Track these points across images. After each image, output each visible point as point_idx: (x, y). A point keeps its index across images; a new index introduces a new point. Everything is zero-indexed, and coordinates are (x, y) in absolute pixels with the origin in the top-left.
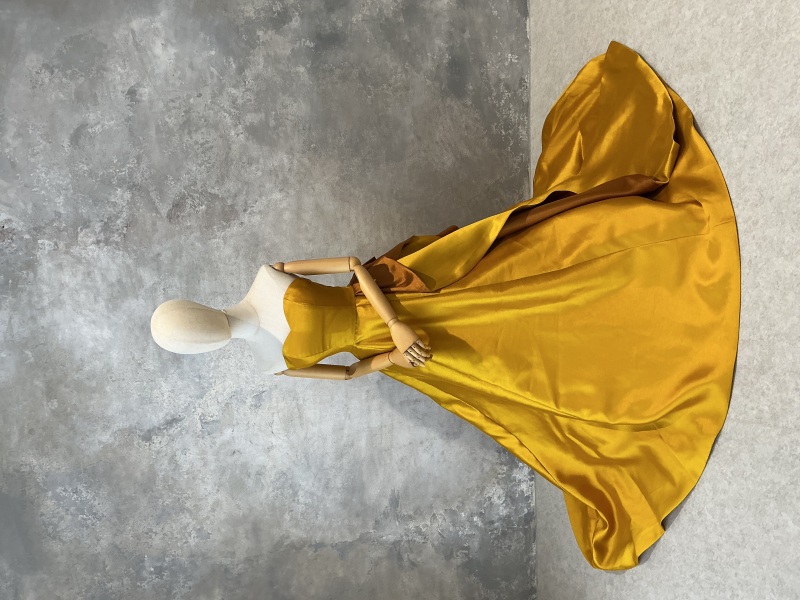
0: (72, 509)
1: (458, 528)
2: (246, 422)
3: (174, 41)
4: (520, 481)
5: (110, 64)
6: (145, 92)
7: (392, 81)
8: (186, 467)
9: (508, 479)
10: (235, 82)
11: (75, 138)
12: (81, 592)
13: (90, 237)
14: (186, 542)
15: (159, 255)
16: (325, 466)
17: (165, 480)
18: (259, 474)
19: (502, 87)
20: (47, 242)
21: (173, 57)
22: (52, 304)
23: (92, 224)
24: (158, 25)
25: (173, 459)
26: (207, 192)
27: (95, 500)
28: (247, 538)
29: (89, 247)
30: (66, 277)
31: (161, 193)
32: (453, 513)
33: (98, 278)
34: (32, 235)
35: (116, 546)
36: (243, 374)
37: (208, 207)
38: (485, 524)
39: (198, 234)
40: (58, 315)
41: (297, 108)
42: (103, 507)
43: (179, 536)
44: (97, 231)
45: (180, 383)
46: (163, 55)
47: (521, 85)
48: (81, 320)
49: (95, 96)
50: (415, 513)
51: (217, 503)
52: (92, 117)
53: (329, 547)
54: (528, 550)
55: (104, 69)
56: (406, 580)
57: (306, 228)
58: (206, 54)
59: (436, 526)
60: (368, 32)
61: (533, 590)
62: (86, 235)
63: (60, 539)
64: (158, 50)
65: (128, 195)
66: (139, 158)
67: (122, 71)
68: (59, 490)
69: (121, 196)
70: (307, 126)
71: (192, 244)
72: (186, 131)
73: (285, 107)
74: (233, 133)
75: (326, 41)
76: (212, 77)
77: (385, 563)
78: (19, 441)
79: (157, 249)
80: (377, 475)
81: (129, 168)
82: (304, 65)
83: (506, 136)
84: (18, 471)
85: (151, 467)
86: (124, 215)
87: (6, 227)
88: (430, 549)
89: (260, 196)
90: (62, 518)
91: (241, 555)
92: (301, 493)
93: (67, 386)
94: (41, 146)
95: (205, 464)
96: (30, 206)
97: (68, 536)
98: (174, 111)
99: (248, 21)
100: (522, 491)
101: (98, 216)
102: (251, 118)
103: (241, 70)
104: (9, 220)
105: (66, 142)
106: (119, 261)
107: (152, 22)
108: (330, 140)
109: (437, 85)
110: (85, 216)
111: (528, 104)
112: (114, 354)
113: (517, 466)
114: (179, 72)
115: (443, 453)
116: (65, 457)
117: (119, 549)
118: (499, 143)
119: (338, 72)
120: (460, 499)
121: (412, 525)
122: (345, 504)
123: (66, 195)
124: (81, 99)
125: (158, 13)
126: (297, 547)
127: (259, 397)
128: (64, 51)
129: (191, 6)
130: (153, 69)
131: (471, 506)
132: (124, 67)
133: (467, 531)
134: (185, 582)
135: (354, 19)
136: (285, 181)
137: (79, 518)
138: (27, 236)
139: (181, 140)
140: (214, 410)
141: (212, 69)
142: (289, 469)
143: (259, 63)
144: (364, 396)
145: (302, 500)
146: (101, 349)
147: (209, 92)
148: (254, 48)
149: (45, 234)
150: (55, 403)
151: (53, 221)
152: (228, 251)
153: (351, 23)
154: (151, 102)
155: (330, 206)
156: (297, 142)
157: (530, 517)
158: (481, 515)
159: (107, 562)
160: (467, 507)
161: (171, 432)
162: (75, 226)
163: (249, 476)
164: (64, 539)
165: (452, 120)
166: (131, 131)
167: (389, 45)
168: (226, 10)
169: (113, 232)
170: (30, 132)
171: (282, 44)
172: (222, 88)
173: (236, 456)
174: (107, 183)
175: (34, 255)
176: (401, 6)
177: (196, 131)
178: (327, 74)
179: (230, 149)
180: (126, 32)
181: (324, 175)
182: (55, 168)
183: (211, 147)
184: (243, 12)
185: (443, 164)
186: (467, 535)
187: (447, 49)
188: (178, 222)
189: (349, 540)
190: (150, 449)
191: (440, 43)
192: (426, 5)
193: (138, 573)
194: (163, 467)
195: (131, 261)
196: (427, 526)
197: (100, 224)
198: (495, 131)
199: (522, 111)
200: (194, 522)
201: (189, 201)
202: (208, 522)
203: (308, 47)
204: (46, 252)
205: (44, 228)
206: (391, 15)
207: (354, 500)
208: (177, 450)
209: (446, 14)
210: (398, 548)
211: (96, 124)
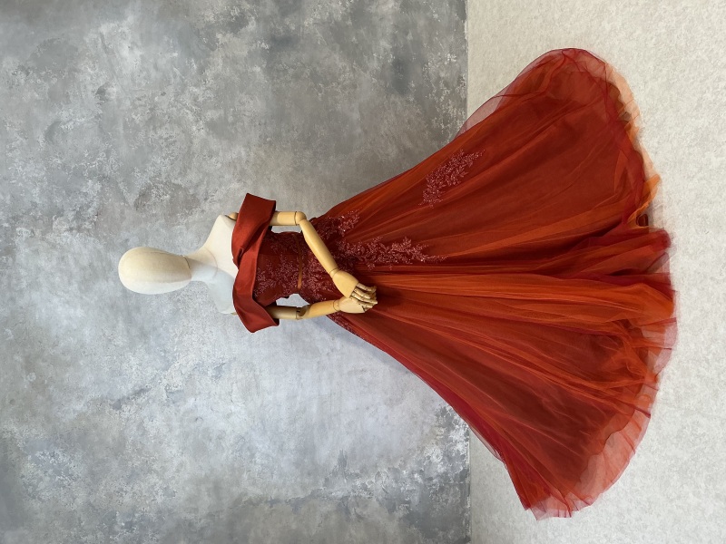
0: (50, 471)
1: (400, 484)
2: (207, 392)
3: (139, 44)
4: (456, 441)
5: (82, 66)
6: (113, 91)
7: (341, 80)
8: (153, 432)
9: (446, 439)
10: (196, 81)
11: (49, 134)
13: (63, 225)
14: (154, 500)
15: (127, 240)
16: (280, 431)
17: (134, 444)
18: (220, 438)
19: (442, 85)
20: (24, 230)
21: (139, 59)
22: (30, 285)
23: (65, 213)
24: (126, 29)
25: (141, 426)
26: (170, 182)
27: (71, 463)
28: (209, 495)
29: (62, 234)
30: (42, 263)
31: (129, 185)
32: (396, 471)
33: (71, 262)
34: (11, 224)
35: (90, 504)
36: (205, 349)
37: (172, 197)
38: (425, 481)
39: (163, 221)
40: (35, 296)
41: (254, 105)
42: (79, 469)
43: (147, 495)
44: (71, 218)
45: (147, 357)
46: (130, 57)
47: (459, 83)
48: (55, 300)
49: (68, 96)
50: (362, 471)
51: (181, 465)
52: (64, 115)
53: (284, 503)
54: (463, 502)
55: (78, 71)
56: (353, 532)
58: (169, 56)
59: (380, 483)
60: (319, 35)
61: (468, 539)
62: (60, 223)
63: (40, 499)
64: (125, 52)
65: (98, 186)
66: (108, 152)
67: (92, 72)
68: (38, 454)
69: (92, 187)
70: (263, 121)
71: (157, 230)
72: (152, 127)
73: (243, 104)
74: (194, 128)
75: (280, 43)
76: (175, 76)
77: (334, 517)
79: (124, 235)
80: (327, 438)
81: (99, 161)
82: (260, 66)
83: (444, 130)
85: (121, 433)
86: (95, 204)
88: (374, 503)
89: (220, 186)
90: (41, 479)
91: (204, 511)
92: (257, 455)
93: (44, 361)
94: (18, 142)
95: (171, 430)
96: (8, 197)
97: (46, 495)
98: (139, 109)
99: (209, 26)
100: (458, 451)
101: (71, 206)
102: (211, 114)
103: (201, 70)
105: (41, 139)
106: (90, 247)
107: (119, 27)
108: (284, 135)
109: (382, 82)
110: (58, 206)
111: (465, 100)
112: (87, 332)
113: (454, 428)
114: (145, 73)
115: (386, 417)
116: (43, 425)
117: (93, 507)
119: (291, 71)
120: (402, 459)
121: (358, 483)
122: (297, 464)
123: (41, 187)
124: (55, 99)
125: (125, 18)
126: (254, 504)
127: (219, 369)
128: (39, 54)
129: (155, 12)
130: (121, 70)
131: (412, 465)
132: (94, 68)
133: (408, 487)
134: (153, 536)
135: (306, 23)
136: (243, 172)
137: (57, 479)
138: (6, 225)
139: (146, 135)
140: (178, 381)
141: (175, 69)
142: (247, 433)
143: (218, 63)
144: (315, 367)
145: (258, 461)
146: (75, 327)
147: (173, 90)
148: (213, 50)
149: (22, 222)
150: (34, 376)
151: (30, 210)
152: (190, 237)
153: (303, 26)
154: (119, 100)
156: (254, 137)
157: (465, 474)
158: (421, 472)
159: (82, 519)
160: (408, 465)
161: (139, 401)
162: (50, 215)
163: (210, 441)
164: (43, 498)
165: (396, 115)
166: (100, 127)
167: (338, 47)
168: (187, 15)
169: (85, 221)
170: (8, 128)
171: (240, 45)
172: (184, 87)
173: (199, 422)
174: (78, 174)
175: (13, 242)
176: (349, 11)
177: (160, 127)
178: (281, 73)
179: (192, 143)
180: (96, 36)
181: (279, 166)
182: (31, 161)
183: (175, 142)
184: (203, 16)
185: (388, 155)
186: (408, 491)
187: (391, 50)
188: (145, 210)
189: (302, 496)
190: (120, 417)
191: (384, 44)
192: (372, 9)
193: (111, 527)
194: (133, 432)
195: (101, 247)
196: (372, 482)
197: (73, 213)
198: (435, 125)
199: (459, 107)
200: (161, 482)
201: (154, 191)
202: (173, 481)
203: (263, 49)
204: (24, 239)
205: (22, 217)
206: (340, 19)
207: (306, 461)
208: (145, 417)
209: (390, 17)
210: (345, 503)
211: (68, 122)
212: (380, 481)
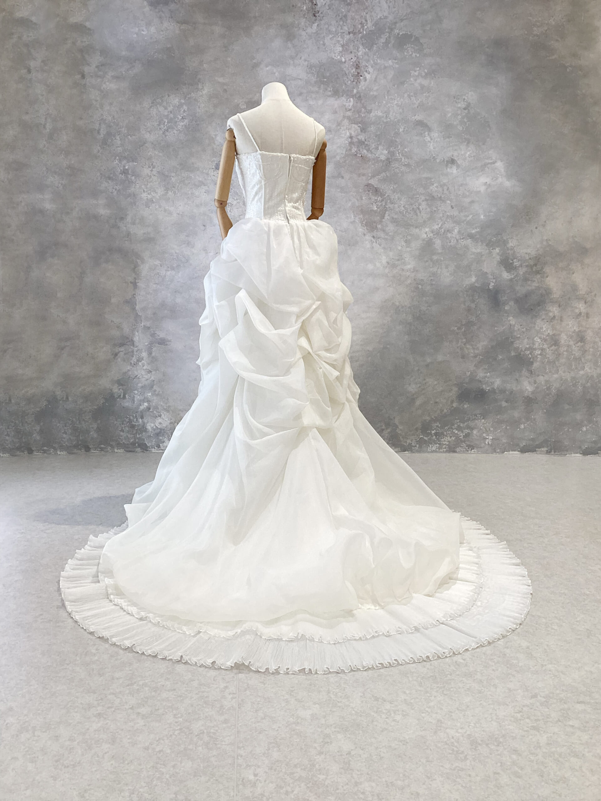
0: (172, 116)
1: (140, 390)
3: (489, 190)
5: (472, 147)
6: (454, 170)
7: (468, 346)
8: (197, 193)
10: (463, 232)
11: (420, 123)
12: (114, 119)
13: (354, 132)
14: (144, 191)
15: (343, 177)
16: (191, 291)
17: (188, 178)
18: (189, 244)
19: (467, 431)
20: (351, 104)
21: (478, 189)
23: (364, 134)
24: (500, 180)
25: (202, 183)
26: (386, 211)
27: (177, 131)
28: (144, 234)
29: (348, 131)
31: (384, 180)
32: (151, 387)
34: (355, 95)
35: (145, 143)
37: (376, 212)
38: (141, 412)
39: (357, 204)
41: (446, 276)
42: (172, 136)
43: (148, 186)
44: (359, 137)
46: (479, 183)
47: (469, 446)
49: (449, 137)
50: (153, 357)
51: (170, 213)
52: (435, 135)
53: (134, 293)
54: (119, 445)
55: (468, 143)
56: (104, 349)
57: (362, 280)
58: (481, 212)
60: (501, 329)
62: (356, 129)
63: (151, 107)
64: (483, 179)
65: (383, 158)
66: (408, 165)
67: (467, 155)
68: (185, 107)
69: (382, 153)
70: (434, 283)
71: (350, 200)
72: (427, 198)
73: (447, 267)
74: (427, 230)
75: (495, 298)
76: (465, 216)
77: (118, 334)
78: (219, 82)
80: (183, 329)
81: (401, 159)
82: (477, 281)
83: (431, 434)
84: (199, 80)
85: (198, 169)
86: (369, 155)
87: (361, 77)
88: (126, 368)
89: (384, 248)
90: (166, 108)
91: (133, 229)
92: (173, 273)
94: (415, 101)
95: (197, 206)
96: (375, 93)
97: (154, 111)
98: (440, 189)
99: (505, 243)
100: (164, 442)
101: (369, 138)
102: (438, 243)
103: (471, 236)
104: (365, 79)
105: (418, 117)
106: (338, 151)
107: (502, 175)
108: (424, 299)
109: (467, 380)
110: (369, 129)
111: (455, 452)
114: (467, 193)
116: (207, 112)
117: (142, 146)
118: (425, 428)
119: (473, 306)
120: (161, 392)
121: (144, 354)
122: (163, 305)
123: (383, 117)
124: (447, 128)
125: (508, 180)
126: (135, 269)
128: (479, 117)
129: (513, 202)
130: (468, 176)
131: (155, 400)
132: (470, 156)
133: (137, 398)
134: (116, 189)
135: (511, 318)
136: (394, 266)
137: (165, 120)
138: (355, 91)
139: (421, 194)
141: (471, 216)
142: (191, 265)
143: (477, 249)
145: (169, 273)
147: (455, 215)
148: (487, 245)
149: (357, 103)
151: (365, 108)
152: (345, 225)
153: (508, 316)
154: (447, 174)
155: (378, 298)
156: (421, 275)
157: (145, 448)
158: (148, 408)
159: (134, 137)
160: (155, 398)
162: (362, 122)
163: (186, 236)
164: (151, 109)
165: (442, 391)
167: (494, 344)
168: (512, 226)
169: (357, 148)
170: (425, 94)
171: (490, 266)
172: (458, 222)
173: (203, 228)
174: (392, 143)
175: (342, 96)
176: (522, 353)
177: (428, 204)
178: (471, 298)
179: (416, 228)
180: (494, 158)
181: (399, 294)
182: (401, 110)
183: (417, 215)
184: (512, 238)
185: (410, 384)
186: (134, 397)
187: (493, 388)
188: (365, 191)
189: (137, 307)
190: (210, 169)
191: (497, 383)
192: (525, 372)
193: (125, 158)
194: (197, 177)
195: (338, 159)
196: (143, 366)
197: (363, 139)
198: (434, 425)
199: (450, 447)
200: (158, 197)
201: (379, 198)
202: (157, 207)
203: (489, 284)
204: (345, 104)
205: (361, 102)
206: (515, 346)
207: (166, 311)
208: (208, 187)
209: (519, 388)
210: (128, 343)
211: (430, 137)
212: (143, 373)
